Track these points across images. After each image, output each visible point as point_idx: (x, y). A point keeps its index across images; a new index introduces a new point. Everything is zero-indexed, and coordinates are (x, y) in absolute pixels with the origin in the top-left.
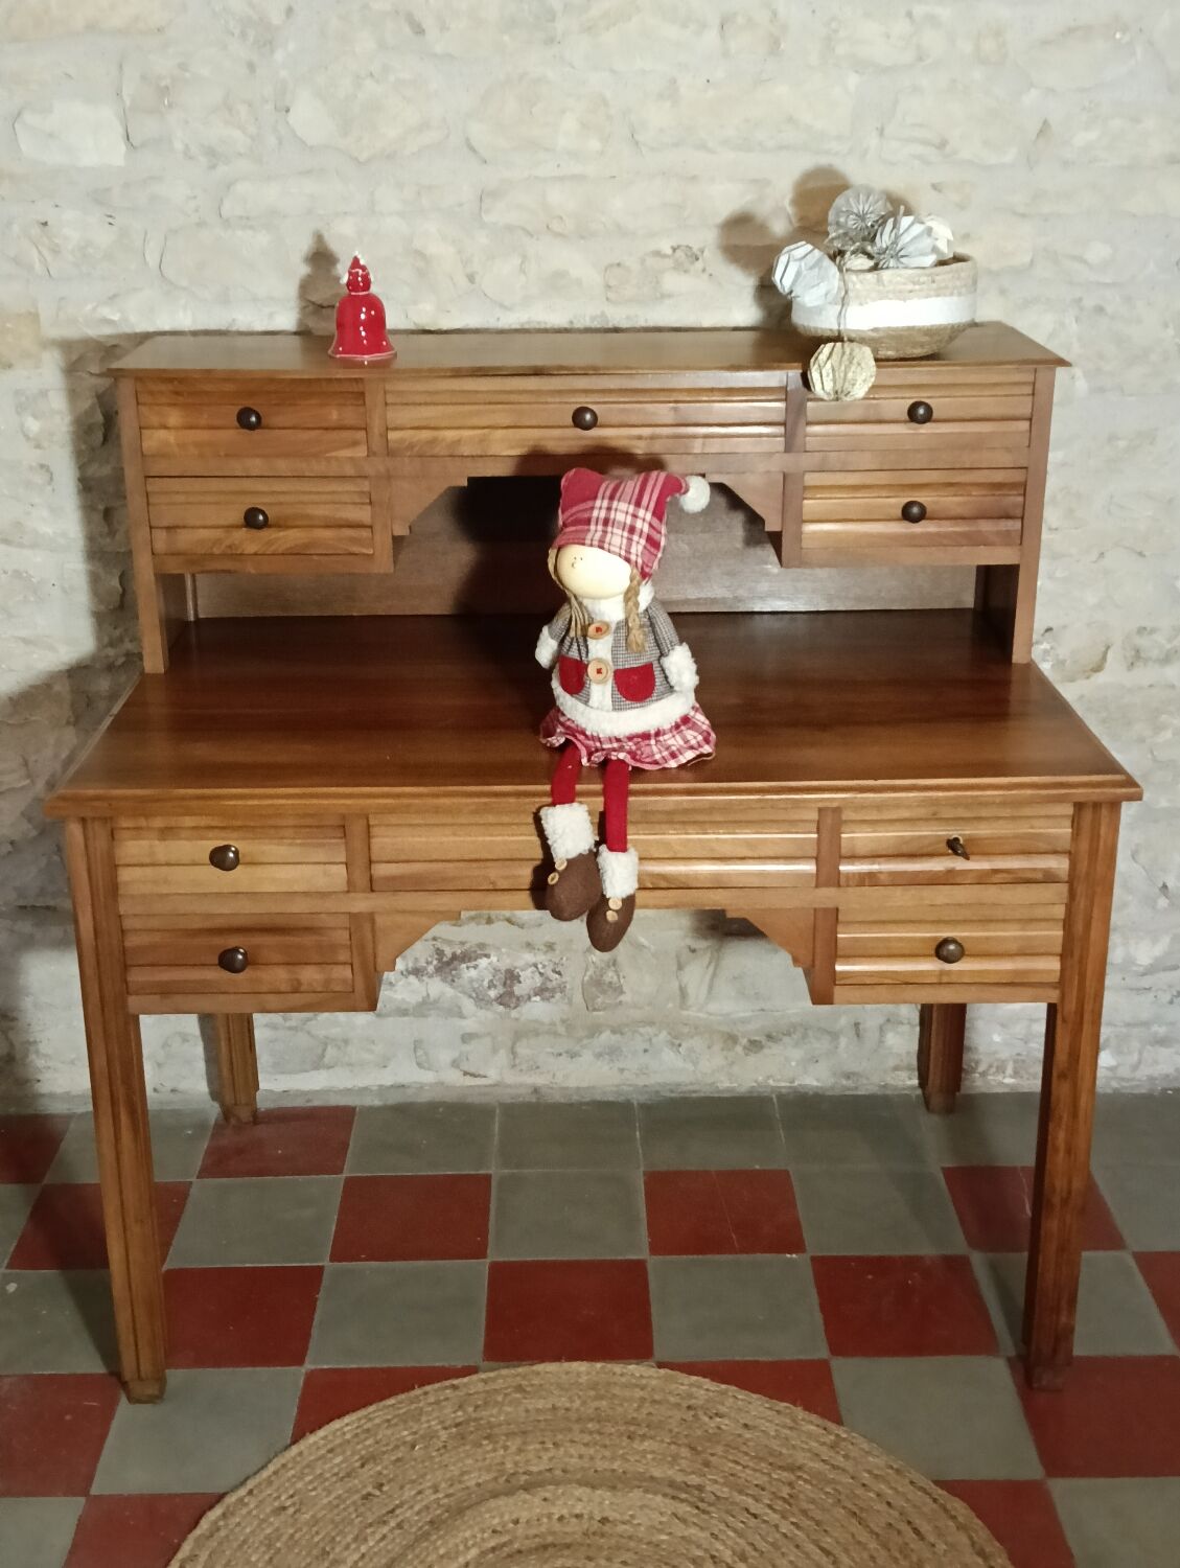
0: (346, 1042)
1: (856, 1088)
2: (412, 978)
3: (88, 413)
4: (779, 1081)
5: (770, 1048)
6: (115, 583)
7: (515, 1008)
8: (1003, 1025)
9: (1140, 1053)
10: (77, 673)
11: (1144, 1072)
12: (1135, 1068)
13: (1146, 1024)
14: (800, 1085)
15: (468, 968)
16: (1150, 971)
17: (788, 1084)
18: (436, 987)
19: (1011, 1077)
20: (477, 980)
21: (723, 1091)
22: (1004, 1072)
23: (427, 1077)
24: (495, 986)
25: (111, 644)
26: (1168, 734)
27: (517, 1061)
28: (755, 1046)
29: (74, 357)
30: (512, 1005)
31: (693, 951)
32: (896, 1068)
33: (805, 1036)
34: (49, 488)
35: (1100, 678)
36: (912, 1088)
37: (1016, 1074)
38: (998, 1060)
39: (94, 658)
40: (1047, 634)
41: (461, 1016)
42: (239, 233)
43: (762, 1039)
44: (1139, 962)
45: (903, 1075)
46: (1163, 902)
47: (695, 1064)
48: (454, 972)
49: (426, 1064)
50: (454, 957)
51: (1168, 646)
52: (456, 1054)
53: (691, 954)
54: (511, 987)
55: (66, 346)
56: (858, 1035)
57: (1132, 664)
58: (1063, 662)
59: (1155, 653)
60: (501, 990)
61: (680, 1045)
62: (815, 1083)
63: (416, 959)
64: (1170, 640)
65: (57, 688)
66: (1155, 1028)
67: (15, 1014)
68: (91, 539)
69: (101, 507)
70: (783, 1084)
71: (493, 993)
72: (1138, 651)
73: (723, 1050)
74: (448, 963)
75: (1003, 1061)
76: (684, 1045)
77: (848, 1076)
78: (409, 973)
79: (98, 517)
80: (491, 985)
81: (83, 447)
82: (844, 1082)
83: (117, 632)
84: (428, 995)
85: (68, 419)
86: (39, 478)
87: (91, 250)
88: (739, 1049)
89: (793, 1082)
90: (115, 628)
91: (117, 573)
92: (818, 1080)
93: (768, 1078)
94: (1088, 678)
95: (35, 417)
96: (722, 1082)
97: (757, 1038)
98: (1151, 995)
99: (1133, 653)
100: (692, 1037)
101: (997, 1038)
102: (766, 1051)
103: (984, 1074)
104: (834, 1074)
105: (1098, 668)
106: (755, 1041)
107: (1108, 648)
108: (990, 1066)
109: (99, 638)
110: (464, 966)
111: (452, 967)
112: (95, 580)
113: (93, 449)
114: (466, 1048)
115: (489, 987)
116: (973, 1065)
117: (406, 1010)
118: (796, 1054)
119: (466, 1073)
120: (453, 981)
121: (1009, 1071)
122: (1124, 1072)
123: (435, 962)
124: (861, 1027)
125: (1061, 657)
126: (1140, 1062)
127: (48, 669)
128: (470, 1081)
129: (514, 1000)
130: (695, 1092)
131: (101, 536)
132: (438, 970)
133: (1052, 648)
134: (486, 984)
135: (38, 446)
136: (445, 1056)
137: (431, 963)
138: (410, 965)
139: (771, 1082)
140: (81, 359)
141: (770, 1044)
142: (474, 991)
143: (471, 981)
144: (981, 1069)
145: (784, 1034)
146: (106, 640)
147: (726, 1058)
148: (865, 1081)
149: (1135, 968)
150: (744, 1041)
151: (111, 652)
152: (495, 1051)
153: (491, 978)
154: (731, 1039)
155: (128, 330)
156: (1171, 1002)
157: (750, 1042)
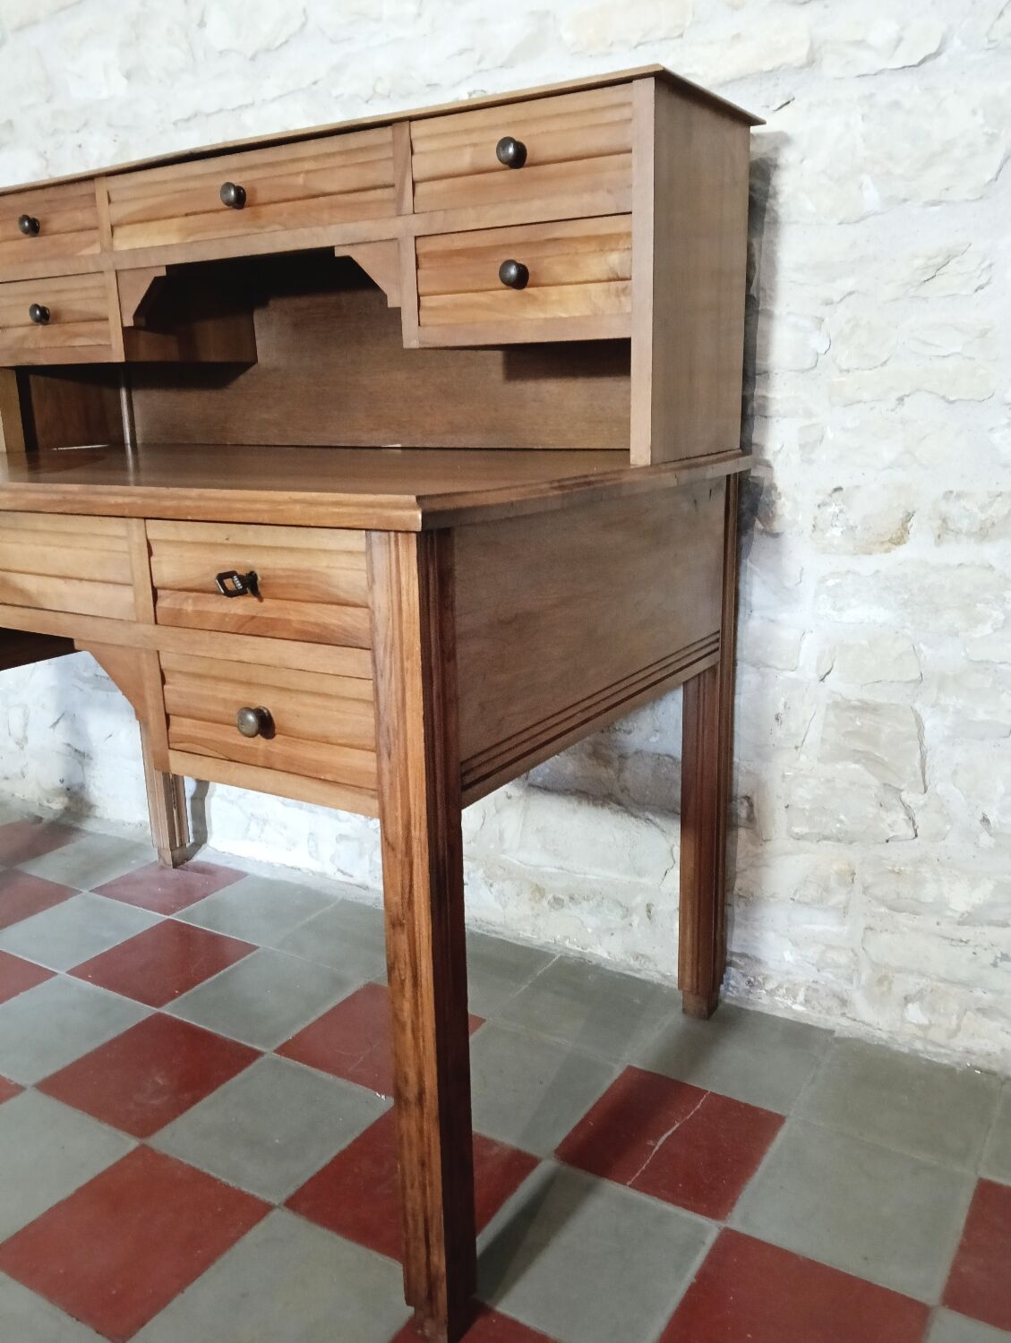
0: (265, 822)
1: (640, 971)
4: (573, 943)
5: (569, 908)
8: (795, 944)
9: (959, 1018)
11: (960, 1043)
12: (953, 1034)
13: (967, 985)
14: (591, 953)
16: (966, 920)
17: (580, 949)
19: (801, 1004)
21: (520, 939)
22: (795, 998)
23: (315, 866)
26: (987, 629)
27: (372, 868)
28: (557, 903)
31: (509, 797)
33: (599, 905)
35: (901, 552)
37: (807, 1001)
38: (788, 981)
40: (836, 495)
41: (338, 818)
43: (566, 899)
44: (952, 906)
46: (986, 840)
47: (504, 907)
49: (314, 855)
51: (982, 516)
52: (334, 851)
53: (506, 799)
56: (649, 917)
57: (939, 536)
58: (853, 528)
59: (964, 524)
61: (491, 886)
62: (605, 955)
64: (983, 508)
66: (978, 993)
70: (576, 948)
72: (944, 520)
73: (530, 900)
75: (795, 985)
76: (496, 886)
77: (637, 957)
82: (632, 962)
88: (545, 903)
89: (584, 948)
92: (609, 953)
93: (566, 938)
94: (887, 551)
96: (525, 931)
97: (561, 896)
98: (969, 950)
99: (940, 522)
100: (504, 880)
101: (788, 956)
102: (567, 910)
103: (771, 993)
104: (626, 952)
105: (899, 540)
106: (559, 899)
107: (909, 516)
108: (780, 986)
114: (340, 847)
116: (760, 979)
118: (592, 922)
119: (339, 870)
121: (801, 998)
122: (937, 1035)
124: (653, 910)
125: (851, 523)
126: (959, 1028)
128: (340, 877)
130: (496, 933)
133: (841, 511)
136: (327, 851)
139: (567, 942)
141: (570, 904)
144: (769, 986)
145: (584, 899)
147: (533, 908)
148: (651, 966)
149: (950, 913)
150: (550, 897)
152: (361, 855)
154: (539, 891)
156: (995, 965)
157: (554, 898)
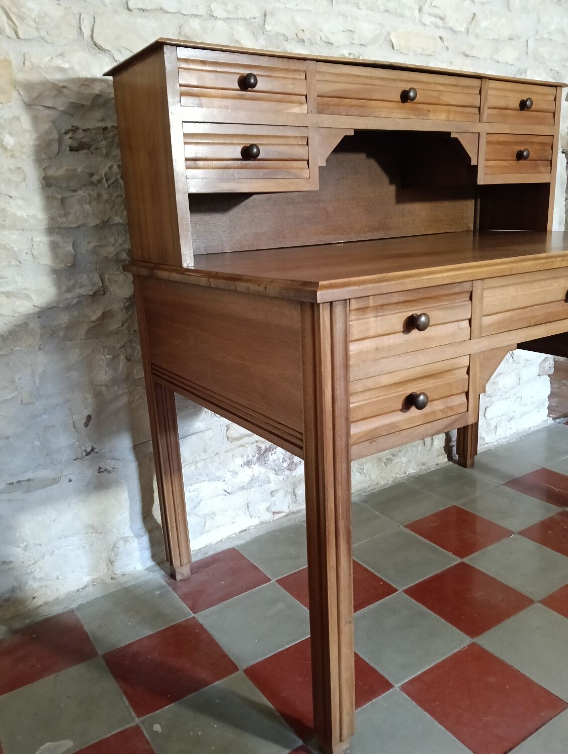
1: (429, 468)
2: (246, 467)
3: (48, 133)
4: (401, 474)
6: (70, 248)
7: (294, 470)
10: (44, 313)
14: (409, 474)
15: (272, 454)
18: (257, 469)
20: (277, 460)
21: (384, 486)
23: (255, 522)
24: (286, 461)
25: (68, 290)
27: (298, 498)
28: (389, 461)
29: (35, 95)
30: (293, 469)
32: (438, 456)
33: (407, 450)
34: (24, 184)
36: (446, 462)
39: (58, 302)
41: (269, 482)
42: (139, 20)
43: (391, 456)
45: (441, 457)
47: (370, 476)
48: (265, 458)
49: (254, 515)
50: (266, 450)
52: (268, 504)
54: (292, 459)
55: (29, 87)
56: (424, 444)
60: (288, 462)
61: (363, 469)
62: (414, 471)
63: (248, 456)
65: (31, 325)
67: (11, 559)
68: (52, 219)
69: (59, 197)
70: (403, 475)
71: (285, 465)
73: (378, 466)
74: (263, 454)
76: (365, 468)
77: (423, 465)
78: (245, 464)
79: (56, 204)
80: (284, 460)
81: (44, 156)
82: (423, 467)
83: (72, 283)
84: (253, 475)
85: (34, 136)
86: (16, 178)
87: (47, 20)
88: (383, 464)
89: (405, 473)
90: (69, 280)
91: (70, 241)
95: (11, 134)
96: (381, 482)
97: (389, 457)
100: (367, 463)
102: (394, 462)
104: (418, 465)
109: (59, 288)
110: (270, 454)
111: (264, 456)
112: (54, 247)
113: (50, 158)
114: (273, 499)
115: (283, 462)
117: (244, 486)
118: (404, 460)
119: (274, 513)
120: (266, 463)
123: (257, 455)
127: (27, 312)
128: (277, 516)
129: (294, 466)
130: (371, 490)
131: (59, 217)
132: (258, 459)
134: (281, 461)
135: (13, 156)
136: (263, 506)
137: (255, 456)
138: (245, 460)
139: (398, 476)
140: (39, 96)
141: (394, 458)
142: (277, 466)
143: (274, 461)
145: (399, 452)
146: (64, 288)
147: (379, 470)
148: (430, 465)
150: (384, 460)
151: (69, 296)
152: (285, 496)
153: (283, 457)
155: (74, 76)
157: (386, 459)
